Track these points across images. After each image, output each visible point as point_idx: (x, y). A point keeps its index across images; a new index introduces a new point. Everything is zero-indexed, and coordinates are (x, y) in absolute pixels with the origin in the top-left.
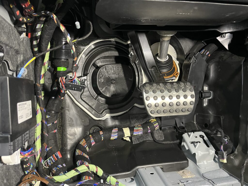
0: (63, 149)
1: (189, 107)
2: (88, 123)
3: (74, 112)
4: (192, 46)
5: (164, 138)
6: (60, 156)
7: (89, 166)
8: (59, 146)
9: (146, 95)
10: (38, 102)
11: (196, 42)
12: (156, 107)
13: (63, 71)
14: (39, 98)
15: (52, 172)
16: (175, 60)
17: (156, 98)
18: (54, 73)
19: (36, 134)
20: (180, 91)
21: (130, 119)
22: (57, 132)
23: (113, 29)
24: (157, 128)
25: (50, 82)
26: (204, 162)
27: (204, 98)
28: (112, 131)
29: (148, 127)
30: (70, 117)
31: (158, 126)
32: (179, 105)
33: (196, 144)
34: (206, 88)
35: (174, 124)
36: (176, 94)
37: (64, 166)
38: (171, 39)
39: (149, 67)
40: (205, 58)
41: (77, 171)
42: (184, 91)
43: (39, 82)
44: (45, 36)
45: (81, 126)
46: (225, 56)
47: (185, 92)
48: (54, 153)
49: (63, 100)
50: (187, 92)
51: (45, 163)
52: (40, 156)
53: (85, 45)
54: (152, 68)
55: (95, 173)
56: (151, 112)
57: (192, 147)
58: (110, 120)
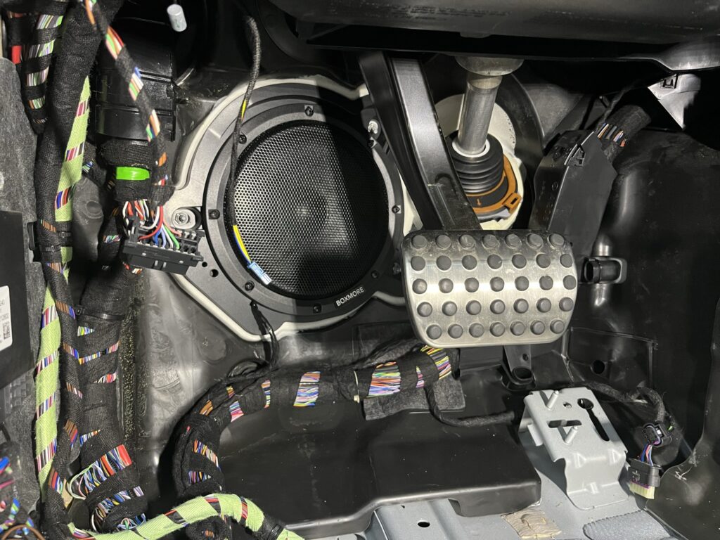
0: (138, 436)
1: (555, 319)
2: (223, 351)
3: (175, 316)
4: (566, 110)
5: (464, 402)
6: (124, 462)
7: (218, 502)
8: (125, 427)
9: (415, 274)
10: (48, 282)
11: (581, 97)
12: (445, 317)
13: (135, 182)
14: (50, 268)
15: (95, 514)
16: (510, 154)
17: (447, 286)
18: (109, 186)
19: (40, 393)
20: (528, 263)
21: (358, 340)
22: (118, 382)
23: (308, 42)
24: (446, 372)
25: (97, 213)
26: (589, 488)
27: (598, 282)
28: (302, 380)
29: (418, 370)
30: (162, 332)
31: (449, 367)
32: (523, 312)
33: (567, 429)
34: (603, 250)
35: (498, 360)
36: (514, 272)
37: (138, 495)
38: (501, 85)
39: (427, 177)
40: (609, 153)
41: (177, 519)
42: (543, 262)
43: (50, 217)
44: (69, 57)
45: (200, 363)
46: (674, 149)
47: (544, 267)
48: (106, 452)
49: (138, 275)
50: (554, 268)
51: (74, 483)
52: (53, 465)
53: (217, 96)
54: (436, 181)
55: (238, 521)
56: (428, 332)
57: (553, 436)
58: (295, 344)
